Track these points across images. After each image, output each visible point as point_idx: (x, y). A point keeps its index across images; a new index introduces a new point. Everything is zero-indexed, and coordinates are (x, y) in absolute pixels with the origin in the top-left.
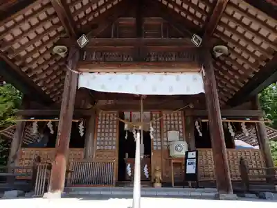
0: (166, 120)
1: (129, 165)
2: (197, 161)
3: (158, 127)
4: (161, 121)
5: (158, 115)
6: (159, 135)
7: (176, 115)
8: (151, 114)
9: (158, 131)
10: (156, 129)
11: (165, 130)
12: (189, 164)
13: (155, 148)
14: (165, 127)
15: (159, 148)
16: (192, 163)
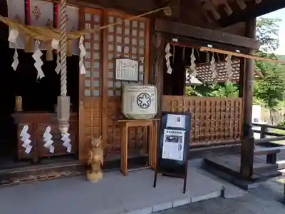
0: (114, 34)
1: (26, 128)
2: (187, 134)
3: (97, 47)
4: (103, 34)
5: (97, 19)
6: (97, 65)
7: (135, 24)
8: (81, 13)
9: (97, 56)
10: (90, 50)
11: (110, 56)
12: (169, 139)
13: (87, 93)
14: (111, 47)
15: (97, 93)
16: (176, 139)
